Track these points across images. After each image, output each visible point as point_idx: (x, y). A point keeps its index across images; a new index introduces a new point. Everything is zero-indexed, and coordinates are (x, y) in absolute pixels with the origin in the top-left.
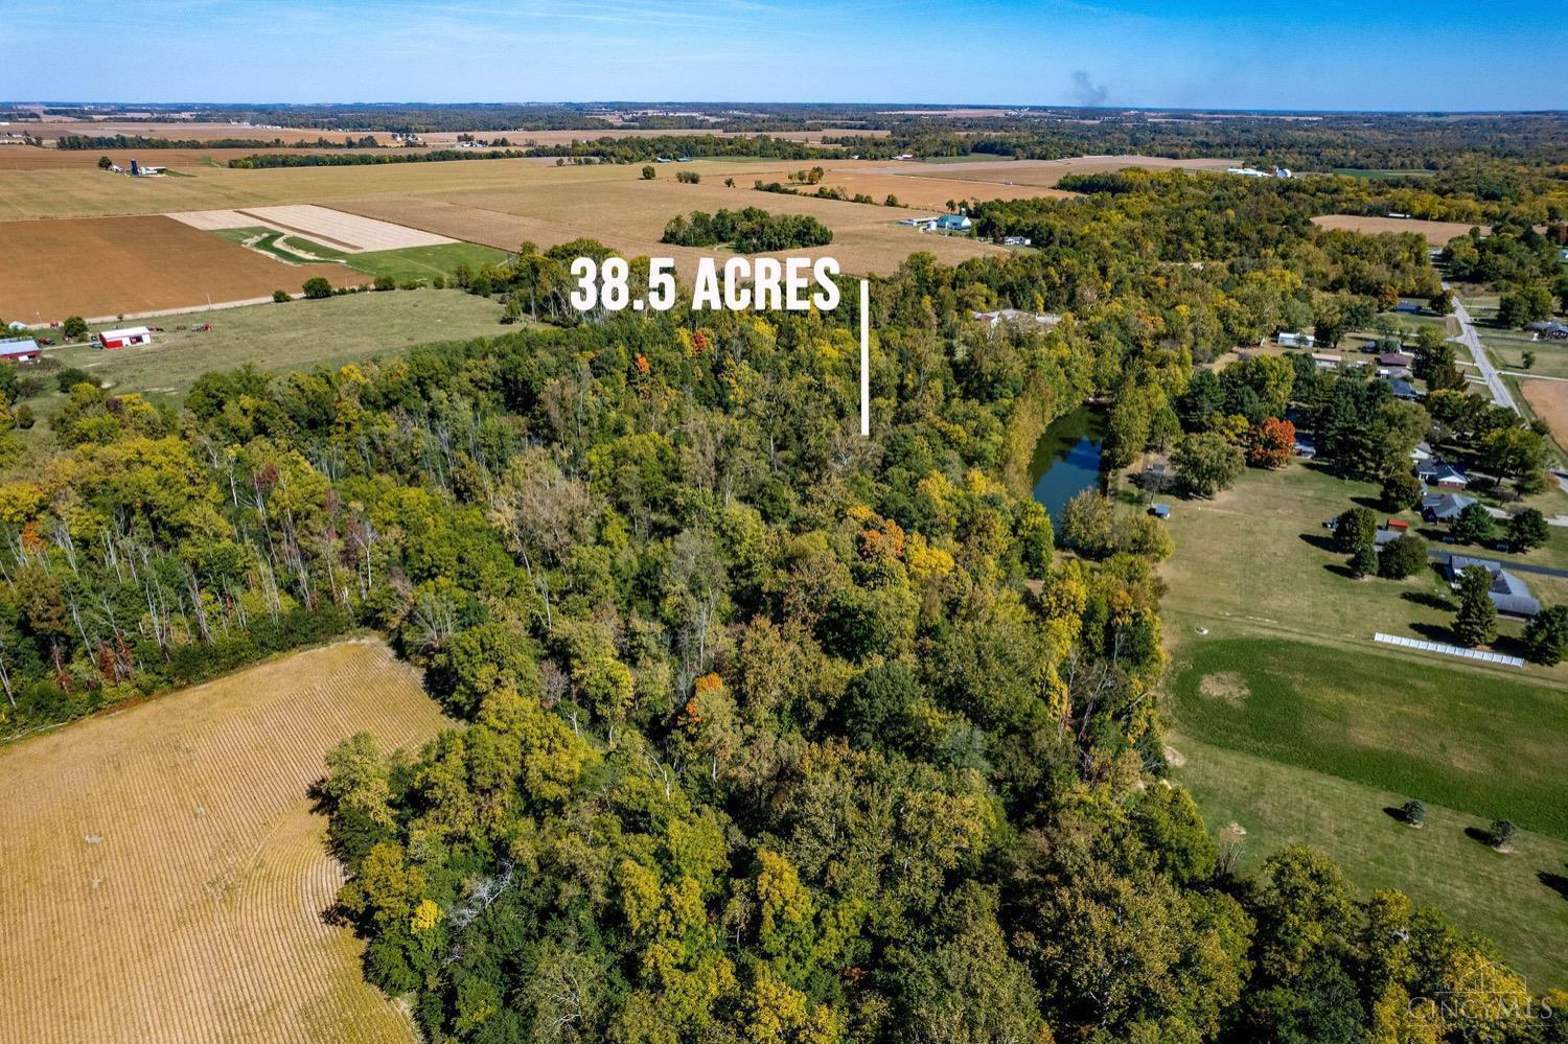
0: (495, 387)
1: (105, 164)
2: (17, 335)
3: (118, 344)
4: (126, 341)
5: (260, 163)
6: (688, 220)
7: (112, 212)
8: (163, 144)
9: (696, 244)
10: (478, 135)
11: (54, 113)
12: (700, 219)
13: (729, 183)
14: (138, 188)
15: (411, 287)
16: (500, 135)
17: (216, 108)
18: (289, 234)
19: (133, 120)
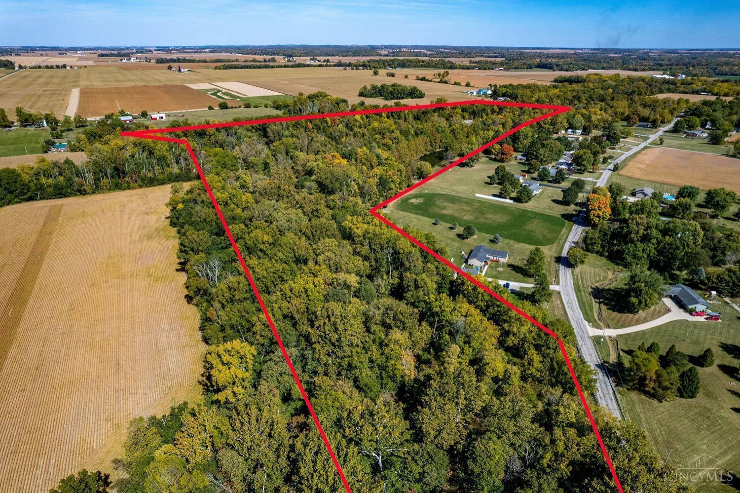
0: (260, 130)
1: (170, 68)
2: (128, 115)
3: (156, 119)
4: (158, 118)
5: (226, 68)
6: (369, 87)
7: (167, 83)
8: (193, 61)
9: (370, 97)
10: (319, 58)
11: (159, 50)
12: (374, 87)
13: (406, 77)
14: (179, 76)
15: (256, 107)
16: (326, 58)
17: (220, 47)
18: (224, 91)
19: (186, 52)
